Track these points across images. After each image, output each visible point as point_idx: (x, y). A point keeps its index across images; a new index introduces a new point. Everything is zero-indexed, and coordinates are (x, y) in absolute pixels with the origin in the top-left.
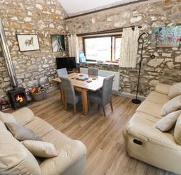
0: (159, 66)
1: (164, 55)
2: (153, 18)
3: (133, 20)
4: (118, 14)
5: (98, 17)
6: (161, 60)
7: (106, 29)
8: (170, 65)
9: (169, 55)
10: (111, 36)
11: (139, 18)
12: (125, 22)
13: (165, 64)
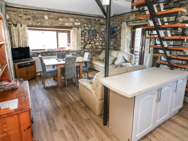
0: (90, 48)
1: (91, 42)
2: (85, 25)
3: (76, 24)
4: (67, 18)
5: (51, 16)
6: (90, 45)
7: (58, 25)
8: (94, 47)
9: (93, 43)
10: (57, 31)
11: (79, 24)
12: (71, 24)
13: (92, 47)
